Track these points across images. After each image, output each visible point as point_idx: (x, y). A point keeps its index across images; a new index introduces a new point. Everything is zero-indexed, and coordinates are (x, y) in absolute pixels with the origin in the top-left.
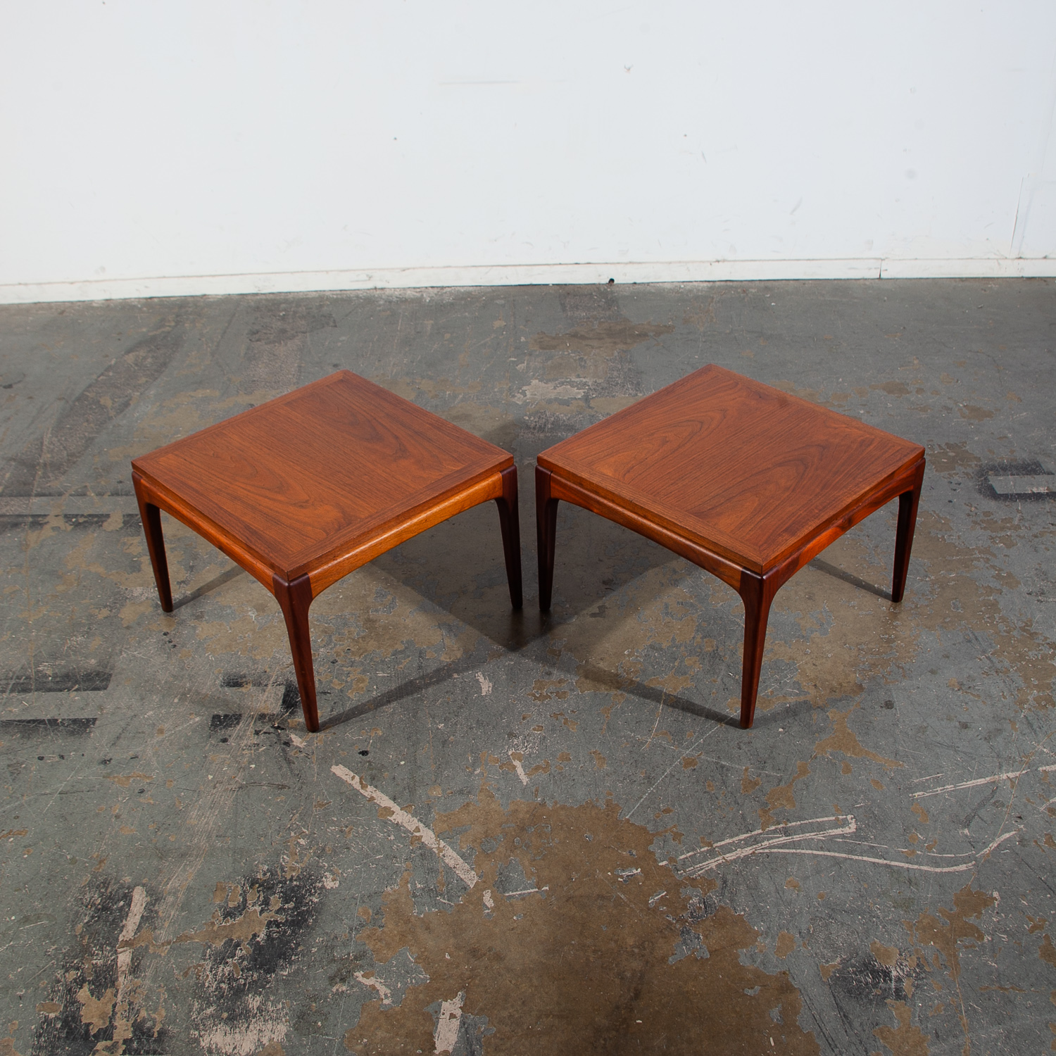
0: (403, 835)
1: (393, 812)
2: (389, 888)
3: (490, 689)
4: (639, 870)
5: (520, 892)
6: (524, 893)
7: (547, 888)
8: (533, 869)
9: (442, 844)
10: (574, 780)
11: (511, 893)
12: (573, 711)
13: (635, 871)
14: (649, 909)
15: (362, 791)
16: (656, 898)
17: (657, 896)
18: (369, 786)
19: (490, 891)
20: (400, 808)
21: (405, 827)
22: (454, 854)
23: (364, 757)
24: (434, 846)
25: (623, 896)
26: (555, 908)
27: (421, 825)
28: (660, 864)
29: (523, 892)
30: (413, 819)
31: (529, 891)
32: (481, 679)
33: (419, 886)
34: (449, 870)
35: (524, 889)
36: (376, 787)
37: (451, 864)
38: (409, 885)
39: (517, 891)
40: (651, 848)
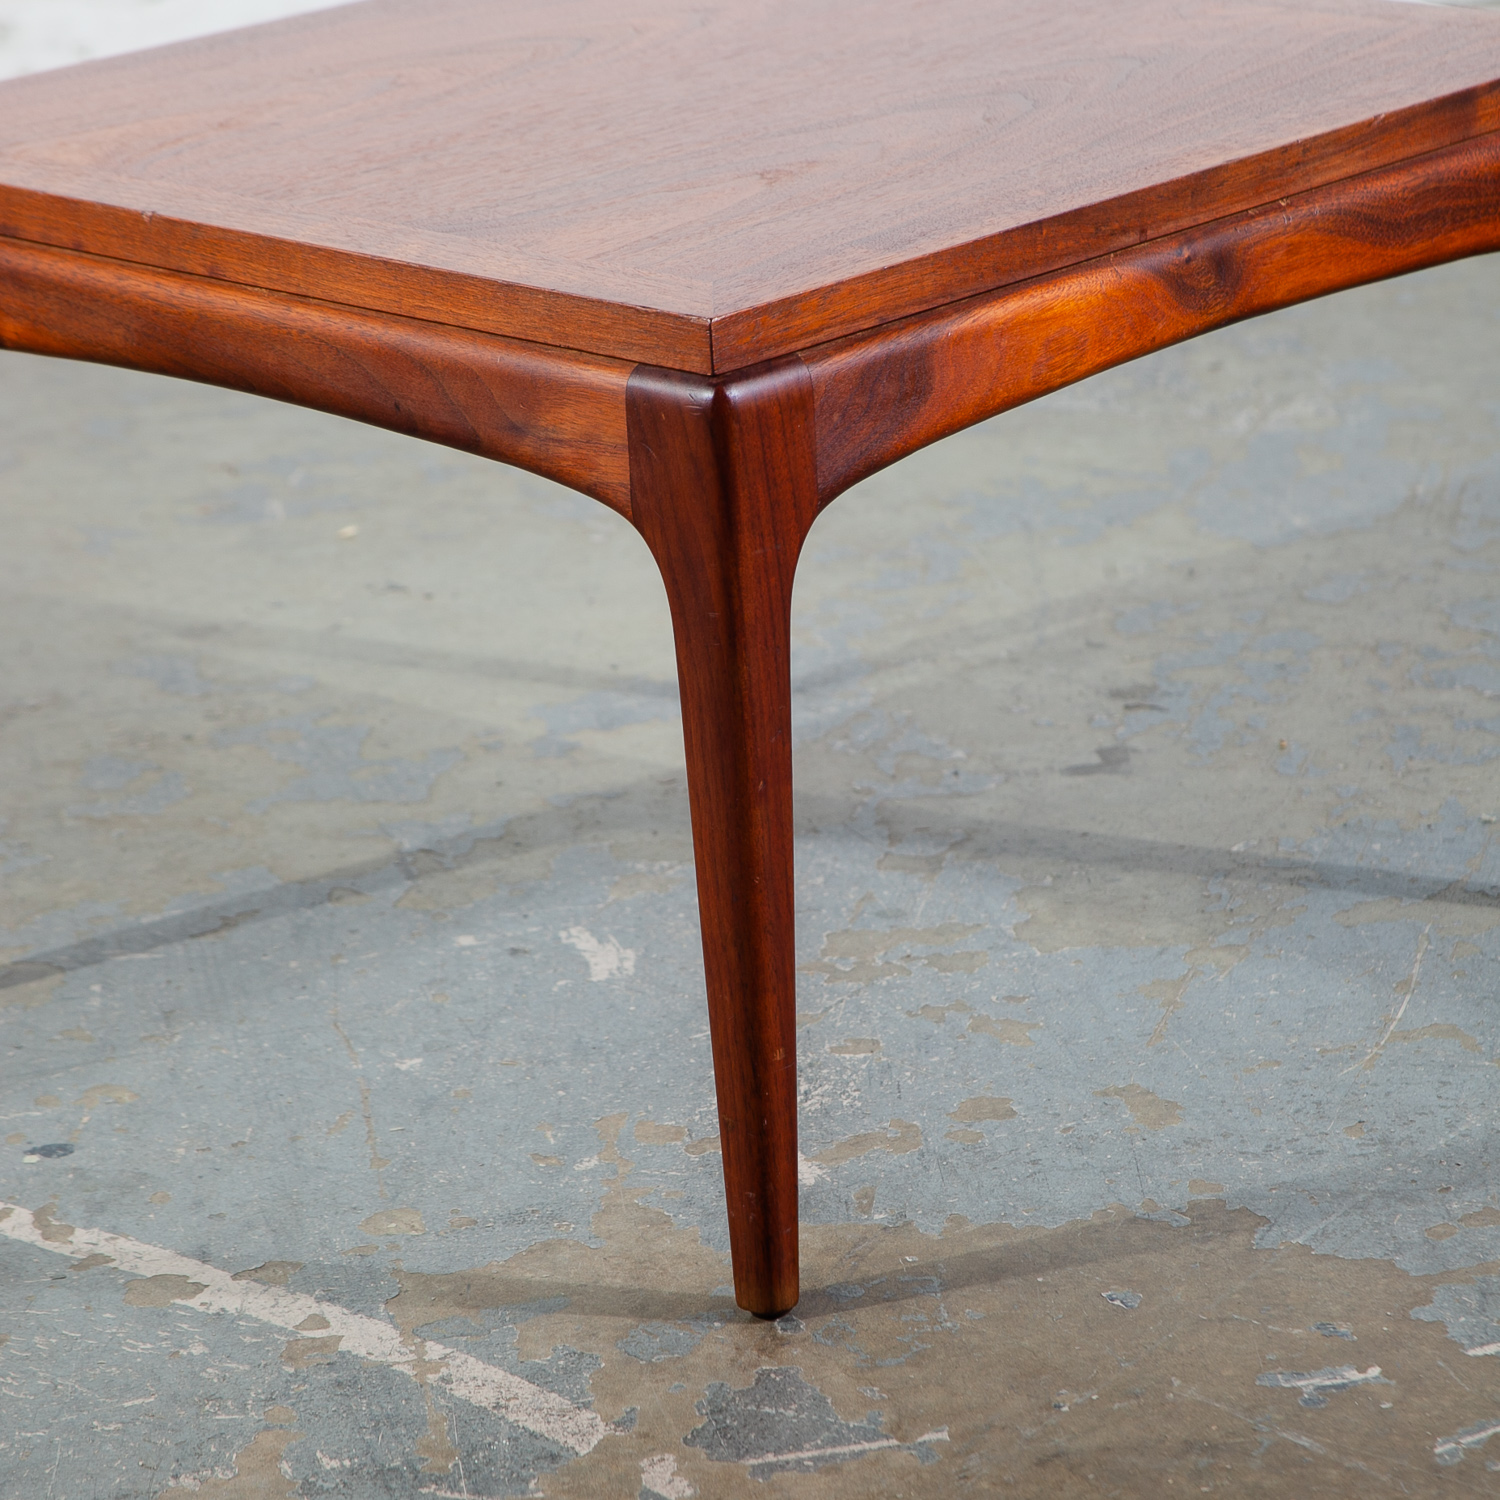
0: (247, 1340)
1: (199, 1288)
2: (187, 1481)
3: (629, 965)
4: (1374, 1371)
5: (816, 1453)
6: (833, 1457)
7: (944, 1436)
8: (873, 1393)
9: (434, 1350)
10: (1035, 1162)
11: (770, 1458)
12: (1010, 998)
13: (1353, 1375)
14: (1436, 1469)
15: (49, 1245)
16: (1468, 1440)
17: (1469, 1433)
18: (79, 1232)
19: (670, 1458)
20: (227, 1276)
21: (257, 1320)
22: (497, 1374)
23: (53, 1162)
24: (395, 1357)
25: (1305, 1441)
26: (985, 1485)
27: (332, 1312)
28: (1471, 1353)
29: (829, 1451)
30: (290, 1299)
31: (857, 1448)
32: (583, 940)
33: (329, 1464)
34: (470, 1416)
35: (834, 1442)
36: (113, 1229)
37: (484, 1397)
38: (285, 1466)
39: (799, 1448)
40: (1424, 1314)
